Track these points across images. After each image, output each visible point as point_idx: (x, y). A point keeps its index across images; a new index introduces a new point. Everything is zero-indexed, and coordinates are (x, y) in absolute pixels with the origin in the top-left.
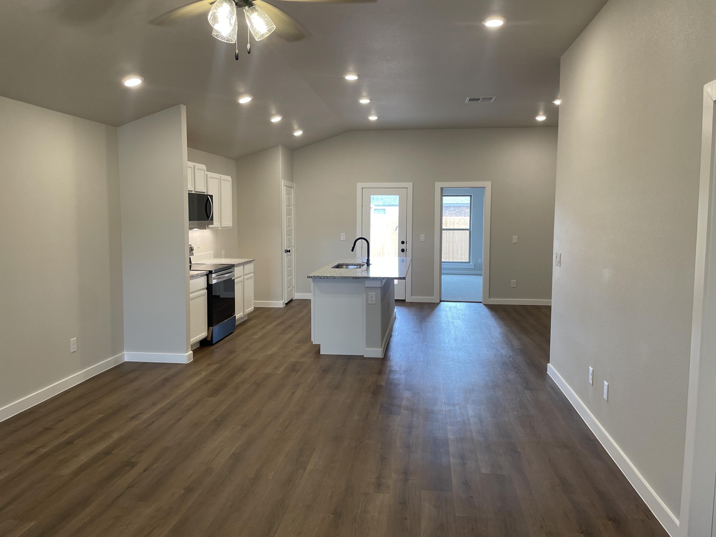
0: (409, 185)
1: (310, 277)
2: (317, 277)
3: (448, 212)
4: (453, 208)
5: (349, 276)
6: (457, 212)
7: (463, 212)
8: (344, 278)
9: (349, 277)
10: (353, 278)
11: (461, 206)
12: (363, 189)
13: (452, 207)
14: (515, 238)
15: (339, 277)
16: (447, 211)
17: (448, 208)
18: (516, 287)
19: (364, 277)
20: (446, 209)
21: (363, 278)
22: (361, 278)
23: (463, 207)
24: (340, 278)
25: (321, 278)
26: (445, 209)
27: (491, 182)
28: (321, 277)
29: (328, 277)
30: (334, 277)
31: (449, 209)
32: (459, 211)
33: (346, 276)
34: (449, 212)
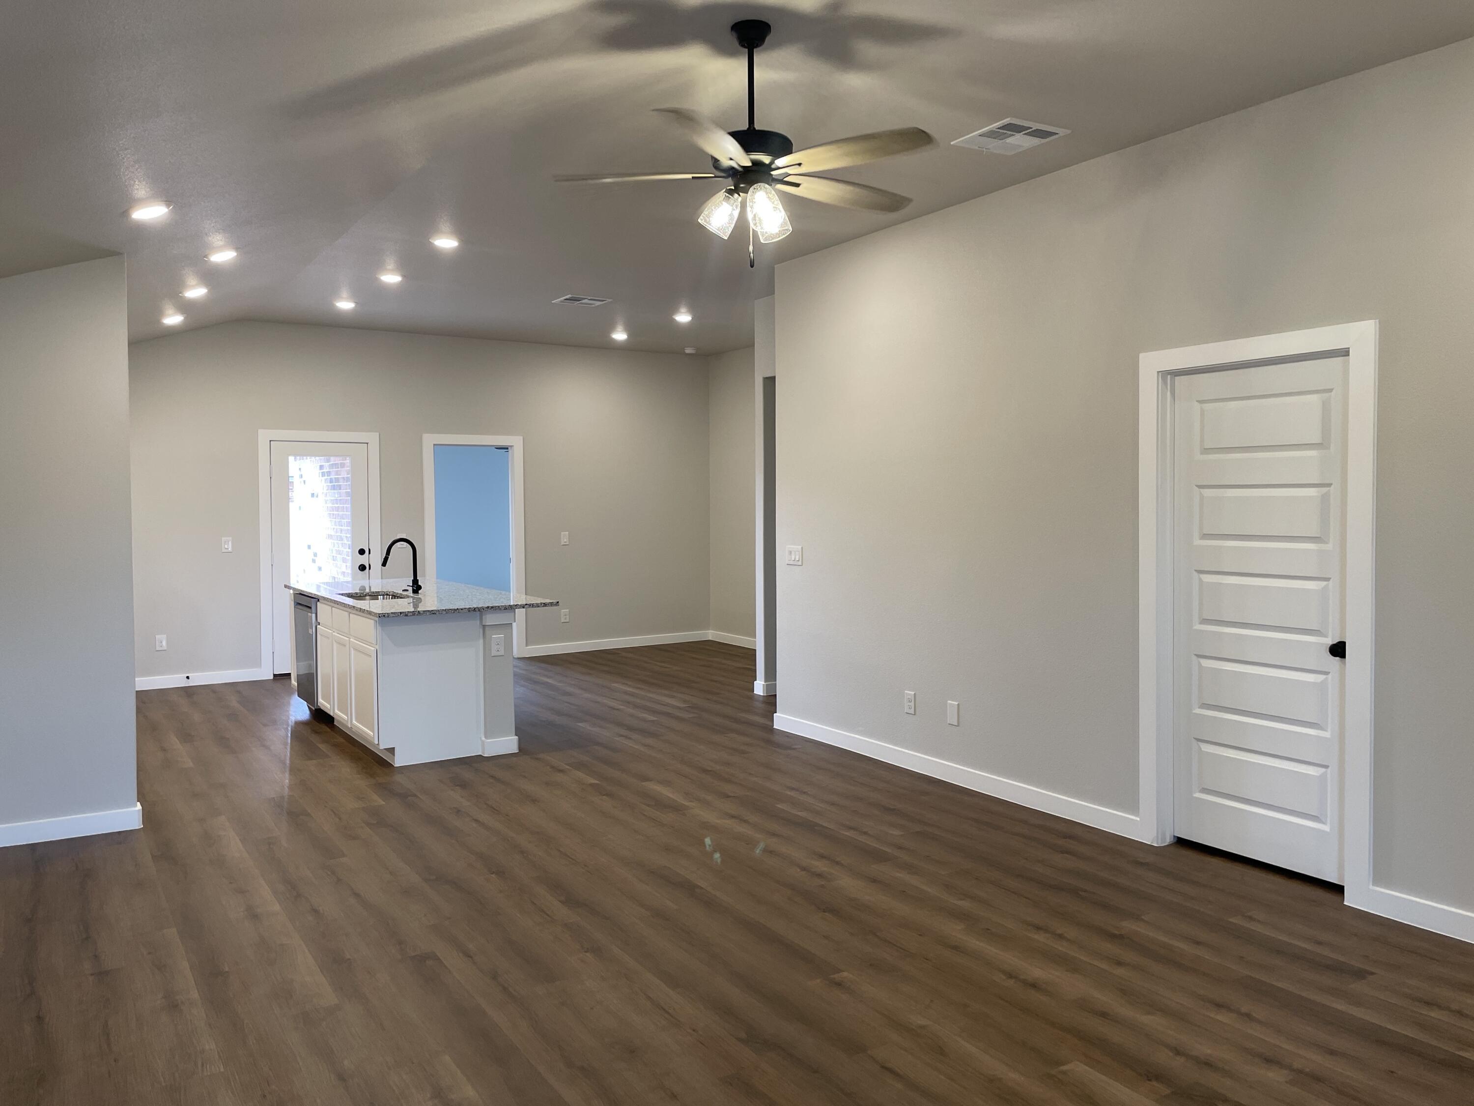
0: (373, 438)
1: (384, 616)
2: (400, 614)
5: (461, 607)
8: (453, 612)
9: (462, 609)
10: (469, 611)
12: (271, 442)
14: (565, 538)
15: (443, 610)
18: (568, 621)
19: (488, 607)
21: (486, 609)
22: (483, 609)
24: (445, 613)
25: (406, 615)
27: (522, 437)
28: (407, 613)
29: (421, 612)
30: (432, 611)
33: (456, 608)
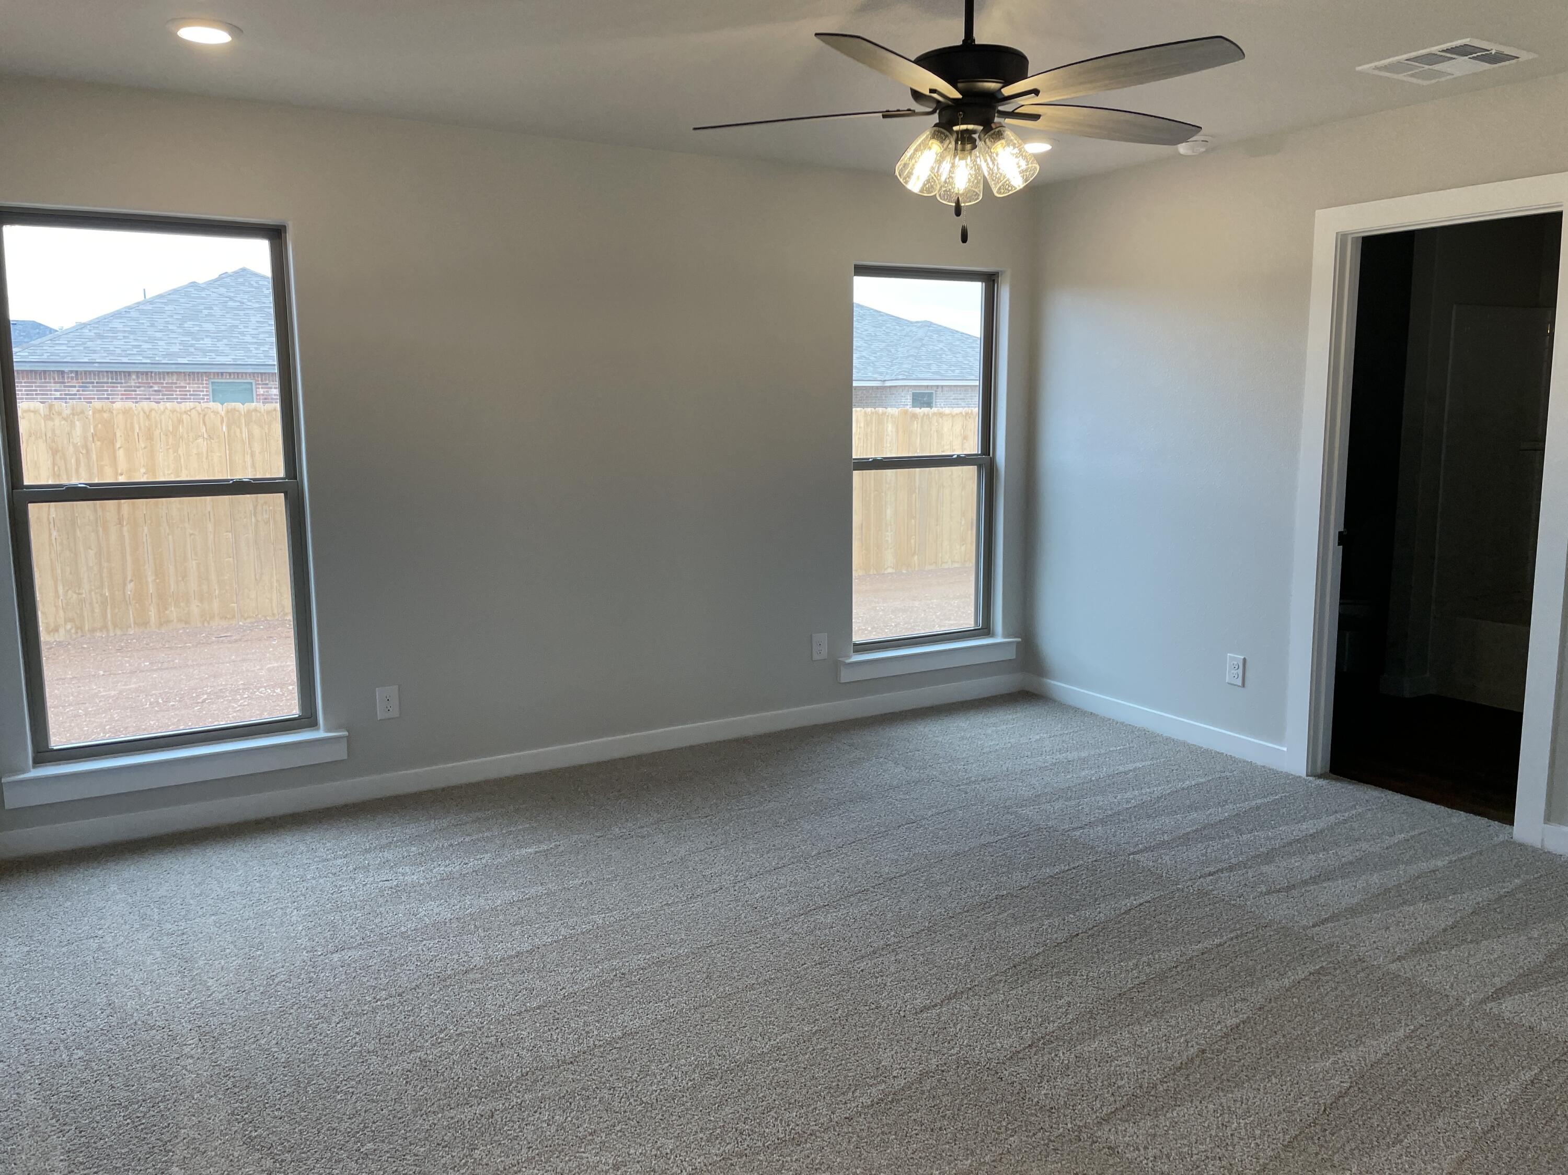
3: (121, 391)
4: (138, 378)
6: (155, 391)
7: (176, 391)
11: (168, 373)
13: (134, 377)
16: (117, 387)
17: (121, 379)
20: (114, 383)
23: (175, 377)
26: (110, 380)
31: (125, 383)
32: (162, 387)
34: (125, 391)
